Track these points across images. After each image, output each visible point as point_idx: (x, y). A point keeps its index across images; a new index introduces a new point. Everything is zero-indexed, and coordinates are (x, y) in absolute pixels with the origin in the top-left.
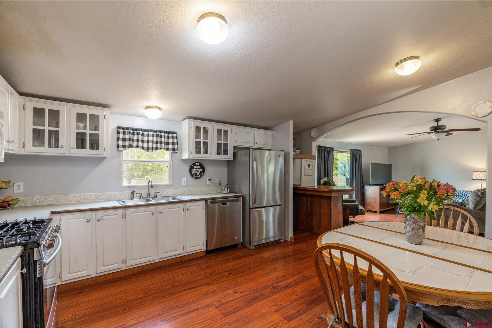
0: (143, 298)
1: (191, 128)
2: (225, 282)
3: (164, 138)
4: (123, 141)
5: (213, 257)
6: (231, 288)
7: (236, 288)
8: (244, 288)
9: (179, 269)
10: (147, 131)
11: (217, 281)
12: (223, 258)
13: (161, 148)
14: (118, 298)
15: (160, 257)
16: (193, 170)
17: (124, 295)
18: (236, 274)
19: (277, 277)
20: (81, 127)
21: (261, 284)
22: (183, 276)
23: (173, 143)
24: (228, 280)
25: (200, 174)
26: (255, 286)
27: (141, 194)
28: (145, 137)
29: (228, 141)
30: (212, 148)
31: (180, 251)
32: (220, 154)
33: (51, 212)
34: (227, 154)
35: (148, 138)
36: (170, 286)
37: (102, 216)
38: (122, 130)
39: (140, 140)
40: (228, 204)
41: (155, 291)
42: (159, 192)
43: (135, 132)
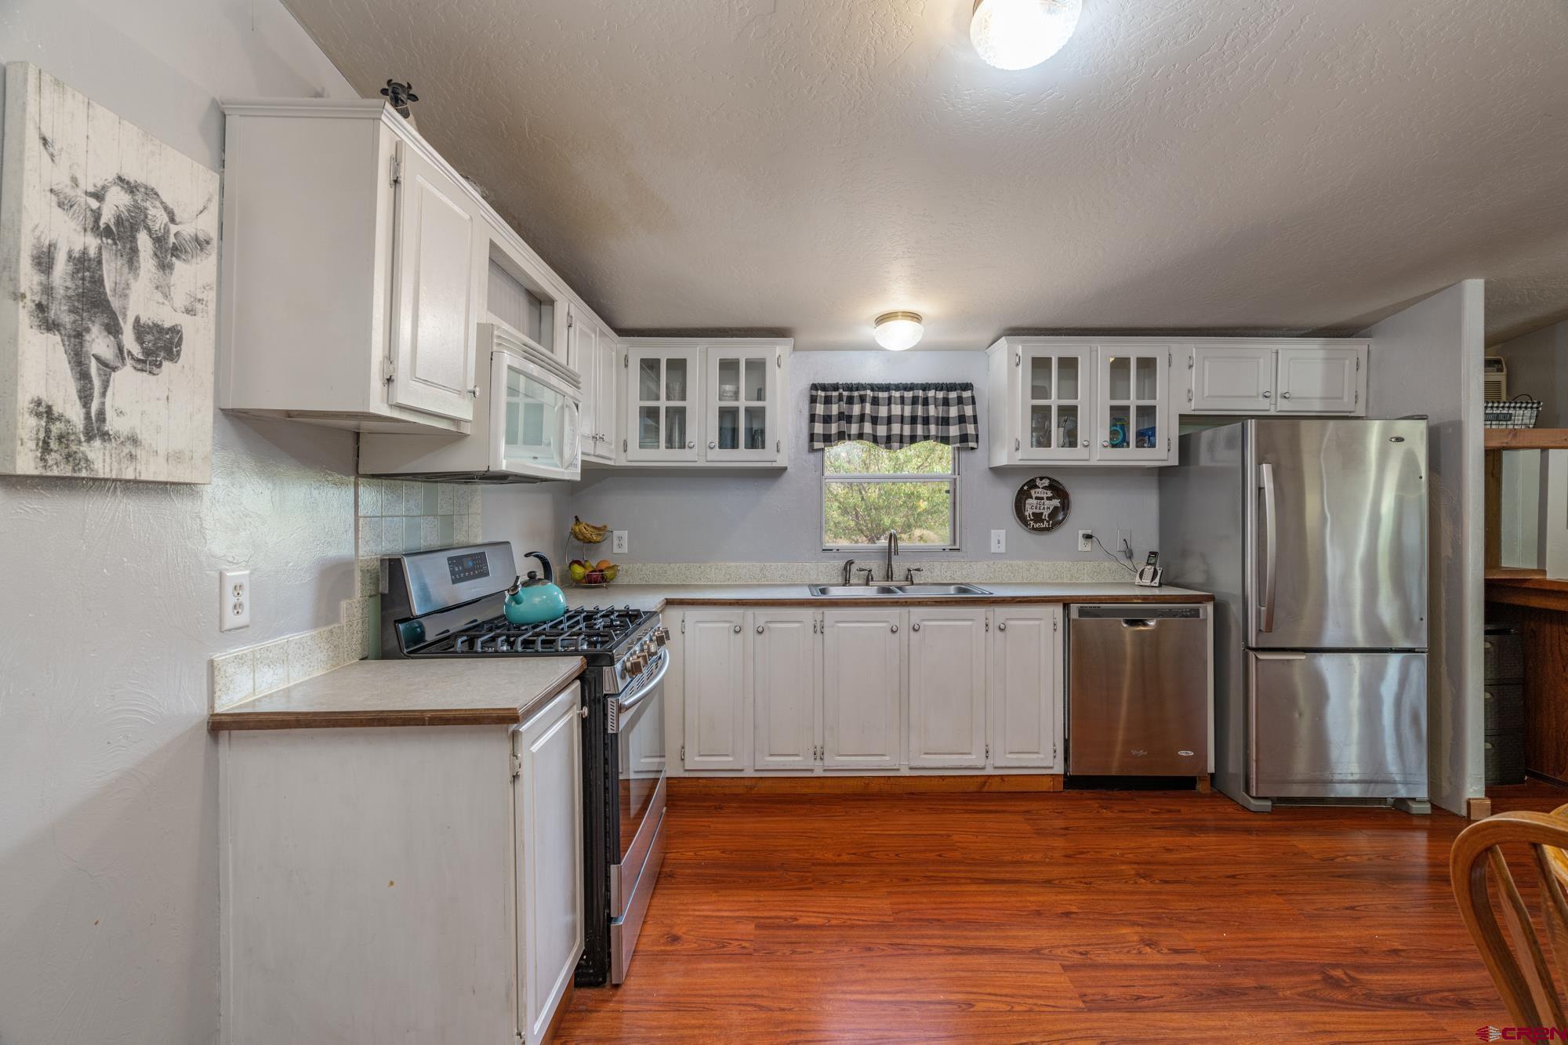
0: (852, 865)
1: (1017, 365)
2: (1116, 897)
3: (936, 406)
4: (824, 423)
5: (1088, 802)
6: (1134, 924)
7: (1155, 930)
8: (1189, 937)
9: (967, 811)
10: (887, 388)
11: (1085, 883)
12: (1125, 815)
13: (926, 438)
14: (793, 846)
15: (914, 764)
16: (1027, 502)
17: (807, 843)
18: (1166, 882)
19: (1358, 945)
20: (729, 395)
21: (1271, 949)
22: (977, 837)
23: (962, 419)
24: (1133, 893)
25: (1052, 515)
26: (1242, 947)
27: (870, 571)
28: (880, 407)
29: (1155, 399)
30: (1094, 427)
31: (974, 757)
32: (1123, 447)
33: (666, 599)
34: (1153, 446)
35: (890, 410)
36: (932, 856)
37: (767, 622)
38: (821, 393)
39: (867, 418)
40: (1152, 623)
41: (886, 857)
42: (918, 570)
43: (856, 394)
